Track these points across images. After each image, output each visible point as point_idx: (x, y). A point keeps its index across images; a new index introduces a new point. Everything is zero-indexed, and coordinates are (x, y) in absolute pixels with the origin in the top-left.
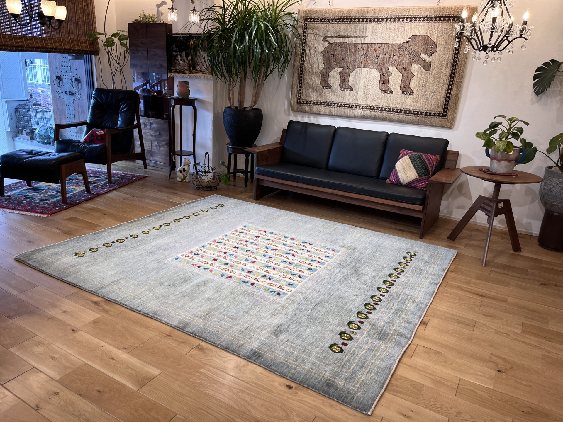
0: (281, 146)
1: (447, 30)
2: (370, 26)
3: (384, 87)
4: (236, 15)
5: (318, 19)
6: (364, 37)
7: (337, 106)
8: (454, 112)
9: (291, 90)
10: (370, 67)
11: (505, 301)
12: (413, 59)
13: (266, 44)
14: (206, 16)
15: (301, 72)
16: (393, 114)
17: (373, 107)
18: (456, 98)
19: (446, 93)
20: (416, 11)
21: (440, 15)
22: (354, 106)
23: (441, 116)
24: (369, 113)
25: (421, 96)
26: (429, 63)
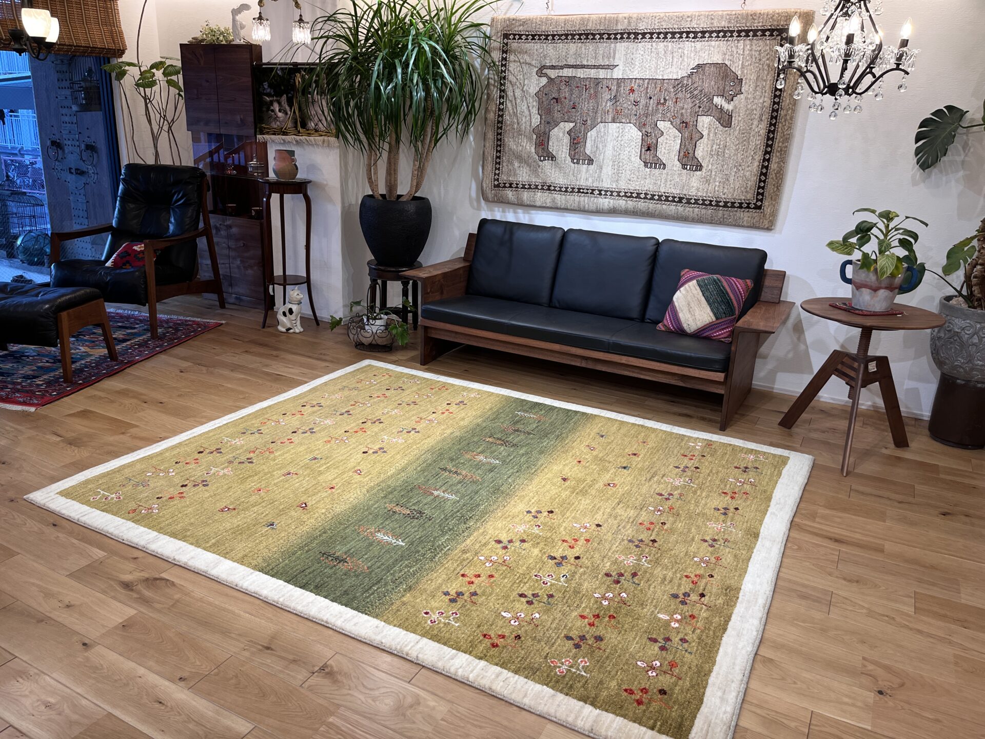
0: (469, 264)
1: (760, 54)
2: (622, 47)
3: (648, 156)
4: (378, 30)
5: (527, 36)
6: (612, 67)
7: (566, 191)
8: (775, 200)
9: (481, 163)
10: (623, 121)
11: (879, 550)
12: (700, 107)
13: (435, 81)
14: (322, 32)
15: (500, 131)
16: (666, 205)
17: (630, 193)
18: (778, 175)
19: (760, 167)
20: (703, 20)
21: (747, 27)
22: (596, 191)
23: (752, 207)
24: (624, 204)
25: (716, 172)
26: (729, 113)
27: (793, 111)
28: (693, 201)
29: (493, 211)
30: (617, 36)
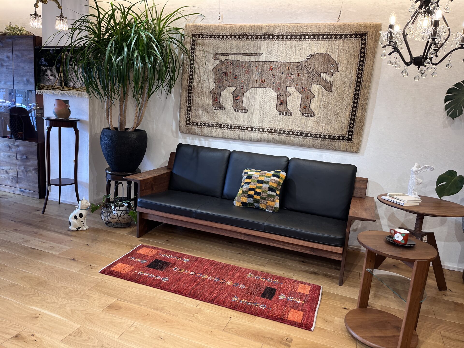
0: (170, 171)
1: (349, 49)
2: (264, 43)
3: (281, 108)
5: (207, 35)
6: (258, 55)
7: (231, 128)
8: (360, 135)
9: (179, 110)
10: (266, 86)
12: (313, 79)
13: (149, 58)
15: (190, 91)
16: (292, 137)
17: (270, 129)
18: (361, 120)
19: (350, 115)
20: (314, 28)
21: (341, 32)
22: (250, 128)
23: (346, 139)
24: (267, 136)
25: (323, 118)
26: (331, 83)
27: (370, 82)
28: (309, 135)
29: (186, 139)
30: (262, 37)
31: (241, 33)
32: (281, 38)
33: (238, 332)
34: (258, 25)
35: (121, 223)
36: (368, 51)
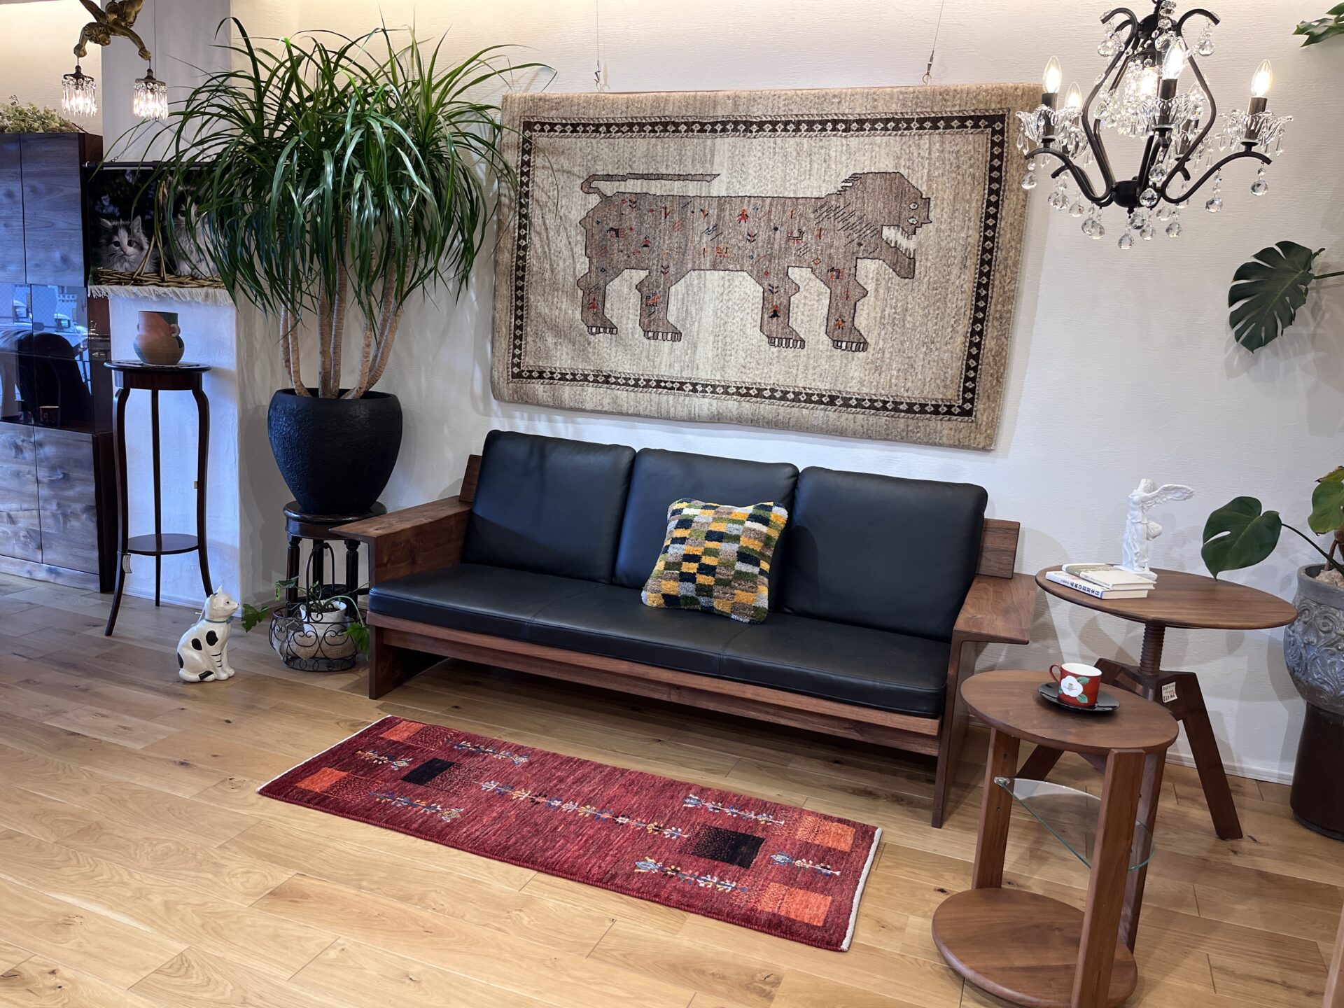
0: (467, 509)
1: (957, 158)
2: (724, 144)
3: (775, 327)
5: (564, 125)
6: (708, 178)
7: (636, 385)
8: (995, 401)
9: (490, 337)
10: (731, 267)
12: (860, 245)
13: (399, 191)
15: (520, 283)
16: (807, 408)
17: (746, 388)
18: (997, 359)
19: (967, 344)
20: (860, 101)
21: (934, 112)
22: (688, 385)
23: (956, 413)
24: (736, 407)
25: (892, 353)
26: (910, 254)
27: (1019, 252)
28: (853, 402)
29: (514, 418)
30: (716, 127)
31: (659, 117)
32: (770, 131)
33: (630, 959)
34: (706, 93)
35: (326, 658)
36: (1012, 164)
